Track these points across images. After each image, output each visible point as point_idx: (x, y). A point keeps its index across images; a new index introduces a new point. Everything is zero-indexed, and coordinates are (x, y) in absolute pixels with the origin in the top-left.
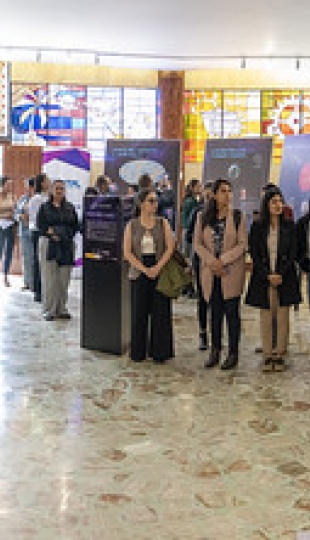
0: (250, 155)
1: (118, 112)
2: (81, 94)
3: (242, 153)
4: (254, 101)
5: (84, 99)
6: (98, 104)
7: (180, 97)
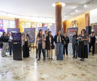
0: (32, 30)
1: (9, 24)
2: (2, 21)
3: (31, 30)
4: (30, 24)
5: (3, 21)
6: (5, 23)
7: (18, 22)
